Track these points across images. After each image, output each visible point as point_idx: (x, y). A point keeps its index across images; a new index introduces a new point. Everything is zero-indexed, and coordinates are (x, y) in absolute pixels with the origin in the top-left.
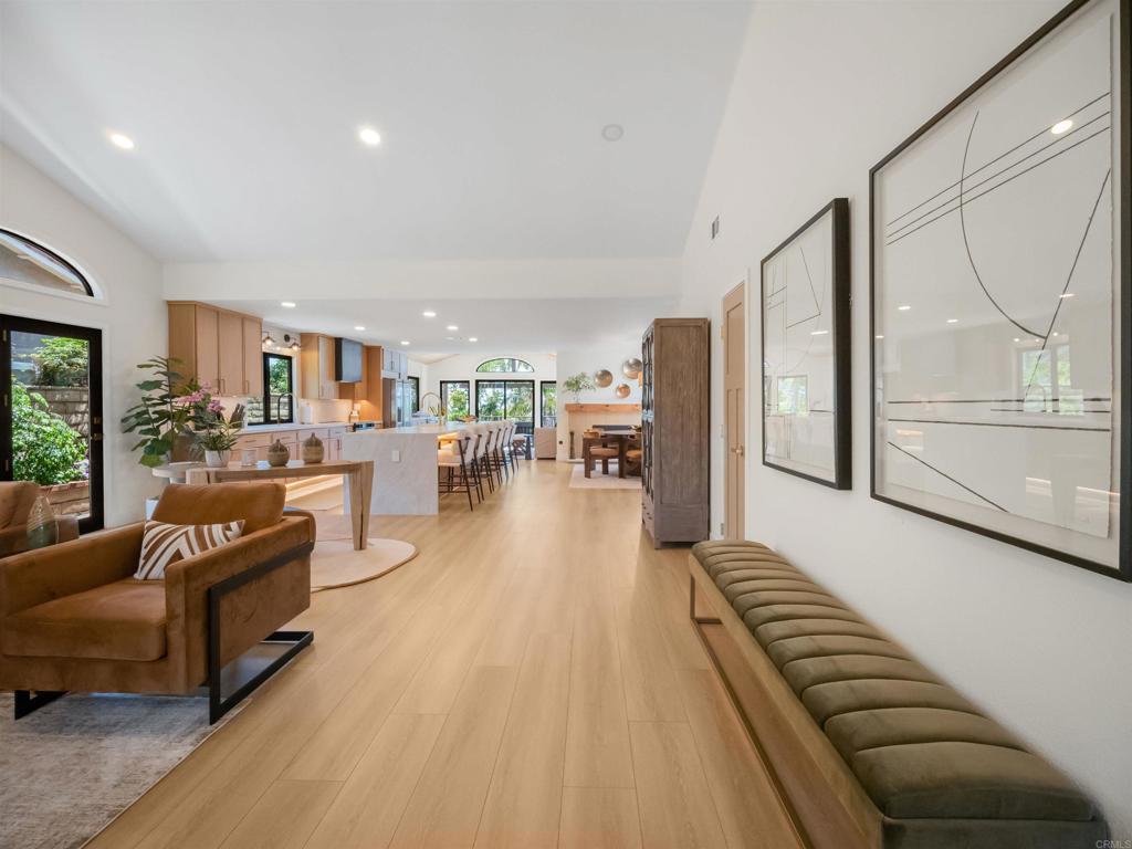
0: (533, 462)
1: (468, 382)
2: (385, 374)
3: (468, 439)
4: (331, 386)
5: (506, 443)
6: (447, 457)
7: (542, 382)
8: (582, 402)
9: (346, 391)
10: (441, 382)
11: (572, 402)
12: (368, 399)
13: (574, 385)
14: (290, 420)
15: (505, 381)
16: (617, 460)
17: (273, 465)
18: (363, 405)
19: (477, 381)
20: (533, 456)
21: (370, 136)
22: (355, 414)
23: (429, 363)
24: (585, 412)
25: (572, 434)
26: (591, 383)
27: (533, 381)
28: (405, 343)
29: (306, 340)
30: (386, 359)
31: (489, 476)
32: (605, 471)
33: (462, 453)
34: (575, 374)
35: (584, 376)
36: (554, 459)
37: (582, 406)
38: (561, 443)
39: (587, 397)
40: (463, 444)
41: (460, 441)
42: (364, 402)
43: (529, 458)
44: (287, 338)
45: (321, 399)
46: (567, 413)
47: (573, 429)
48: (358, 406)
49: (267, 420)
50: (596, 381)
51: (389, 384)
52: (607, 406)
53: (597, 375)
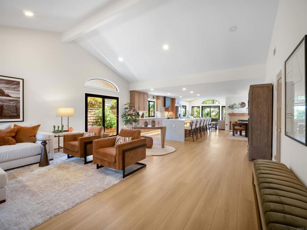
0: (218, 130)
1: (199, 107)
2: (176, 105)
3: (193, 122)
4: (163, 108)
5: (207, 124)
6: (187, 127)
7: (222, 107)
9: (167, 110)
10: (192, 107)
11: (231, 112)
13: (231, 107)
14: (154, 116)
15: (210, 106)
16: (245, 131)
17: (145, 126)
18: (171, 113)
19: (202, 107)
20: (217, 128)
21: (166, 47)
22: (169, 115)
23: (189, 102)
24: (236, 115)
26: (237, 106)
27: (219, 106)
28: (181, 97)
29: (158, 97)
30: (177, 101)
31: (200, 133)
32: (241, 134)
33: (191, 126)
34: (232, 103)
35: (235, 104)
36: (225, 130)
37: (234, 114)
38: (227, 125)
39: (236, 111)
40: (192, 124)
41: (191, 123)
42: (171, 112)
44: (153, 97)
45: (161, 111)
46: (229, 116)
47: (231, 121)
48: (170, 113)
49: (149, 116)
50: (240, 106)
51: (177, 107)
52: (243, 114)
53: (240, 104)
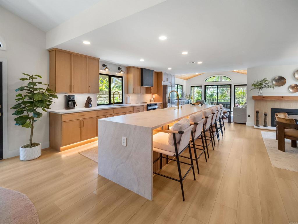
0: (232, 124)
1: (201, 86)
2: (163, 83)
3: (181, 132)
4: (140, 88)
7: (235, 85)
8: (264, 95)
9: (148, 91)
10: (191, 86)
11: (257, 95)
12: (157, 93)
13: (259, 85)
14: (122, 103)
15: (217, 85)
18: (155, 96)
19: (205, 86)
20: (232, 121)
22: (152, 99)
23: (187, 79)
24: (266, 101)
25: (257, 113)
26: (270, 84)
27: (231, 85)
29: (128, 69)
30: (164, 78)
34: (260, 79)
35: (265, 80)
36: (245, 124)
37: (264, 97)
38: (249, 116)
39: (267, 92)
41: (174, 134)
42: (156, 95)
43: (230, 122)
44: (119, 69)
45: (135, 93)
47: (258, 110)
48: (154, 96)
50: (274, 83)
51: (165, 87)
52: (283, 97)
53: (274, 80)
